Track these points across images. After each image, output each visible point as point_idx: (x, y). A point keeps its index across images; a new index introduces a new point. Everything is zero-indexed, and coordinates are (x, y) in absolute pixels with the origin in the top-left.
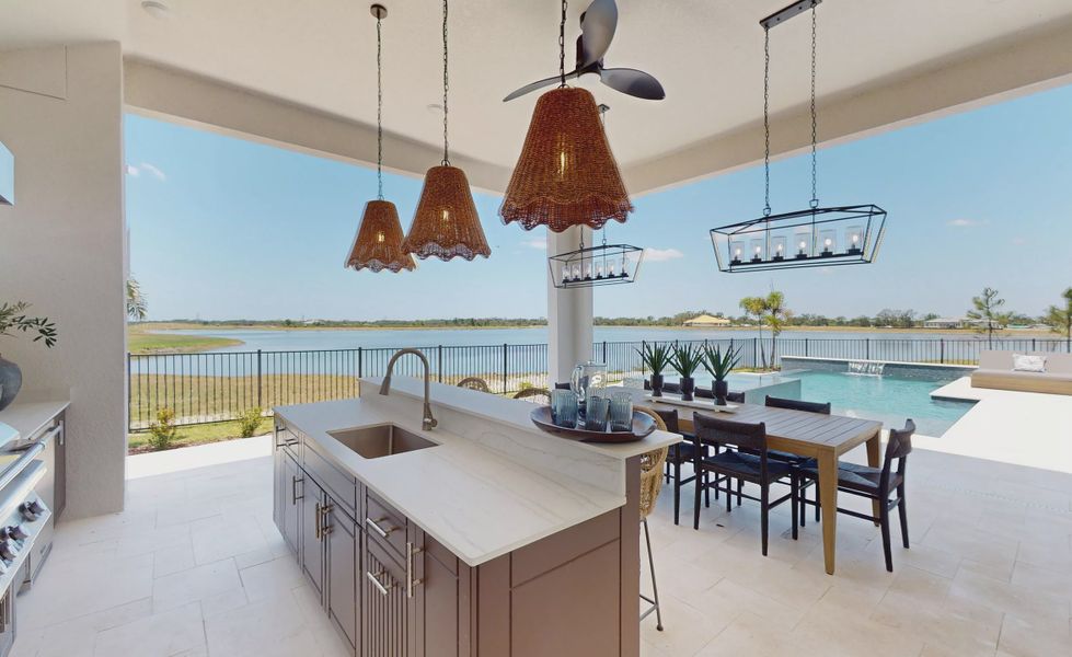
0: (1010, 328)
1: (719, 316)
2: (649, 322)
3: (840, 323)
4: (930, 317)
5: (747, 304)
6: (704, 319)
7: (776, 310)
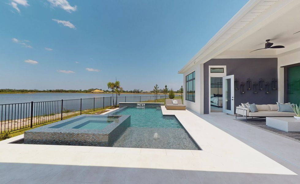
1: (101, 90)
2: (80, 91)
4: (142, 91)
6: (97, 91)
7: (118, 87)
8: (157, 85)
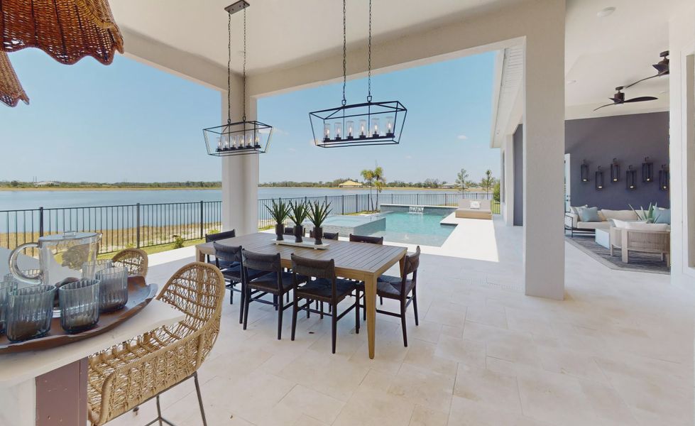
0: (470, 188)
1: (356, 181)
2: (320, 185)
3: (410, 186)
4: (444, 183)
5: (365, 173)
6: (349, 183)
7: (378, 177)
8: (463, 172)
